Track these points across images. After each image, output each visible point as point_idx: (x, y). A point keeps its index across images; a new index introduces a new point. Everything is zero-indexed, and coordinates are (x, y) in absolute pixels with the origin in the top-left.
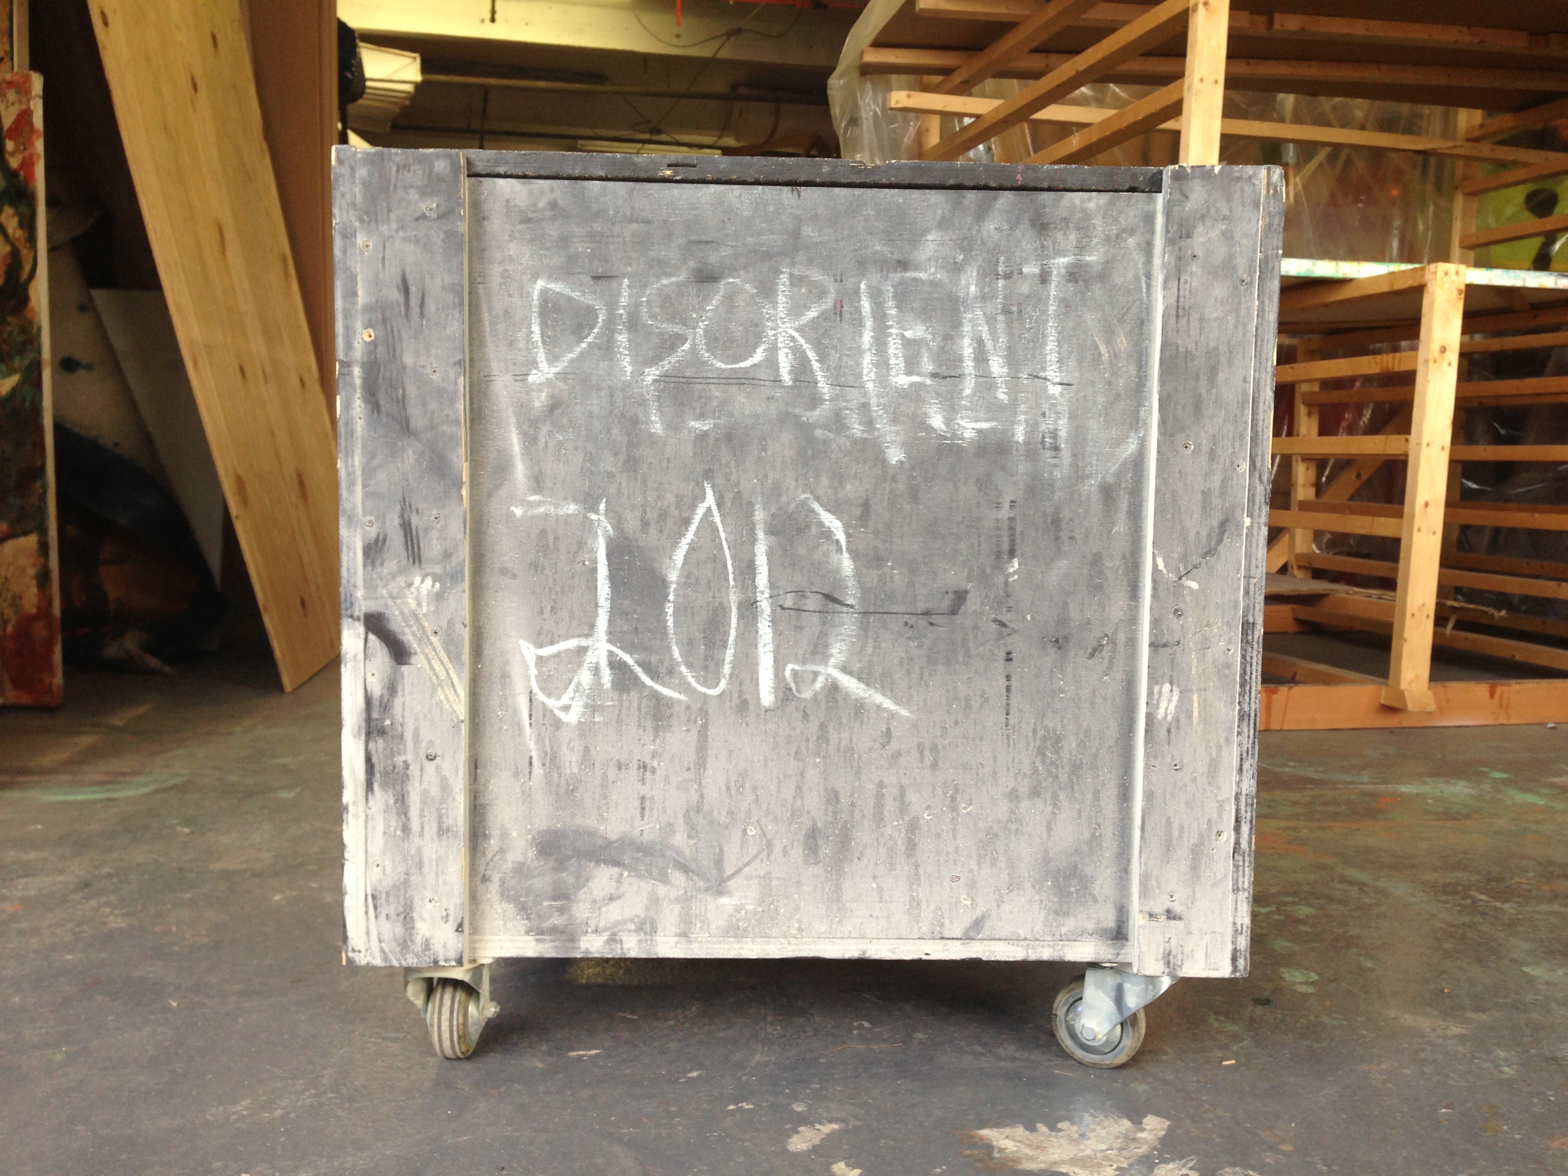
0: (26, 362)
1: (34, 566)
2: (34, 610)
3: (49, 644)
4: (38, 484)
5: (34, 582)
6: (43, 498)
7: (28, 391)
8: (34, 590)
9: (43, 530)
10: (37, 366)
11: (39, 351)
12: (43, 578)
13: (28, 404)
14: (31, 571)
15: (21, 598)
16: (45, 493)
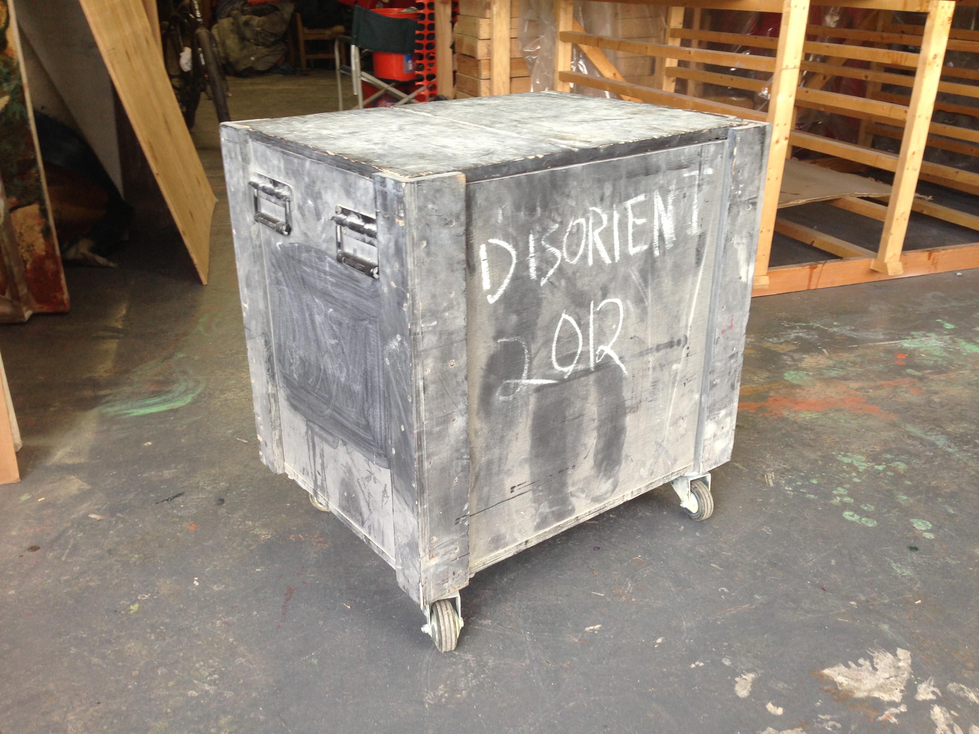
0: (12, 87)
1: (39, 224)
2: (44, 253)
3: (57, 274)
4: (33, 171)
5: (41, 235)
6: (38, 180)
7: (17, 107)
8: (42, 240)
9: (41, 202)
10: (20, 89)
11: (20, 79)
12: (46, 232)
13: (18, 117)
14: (38, 228)
15: (33, 246)
16: (39, 176)
